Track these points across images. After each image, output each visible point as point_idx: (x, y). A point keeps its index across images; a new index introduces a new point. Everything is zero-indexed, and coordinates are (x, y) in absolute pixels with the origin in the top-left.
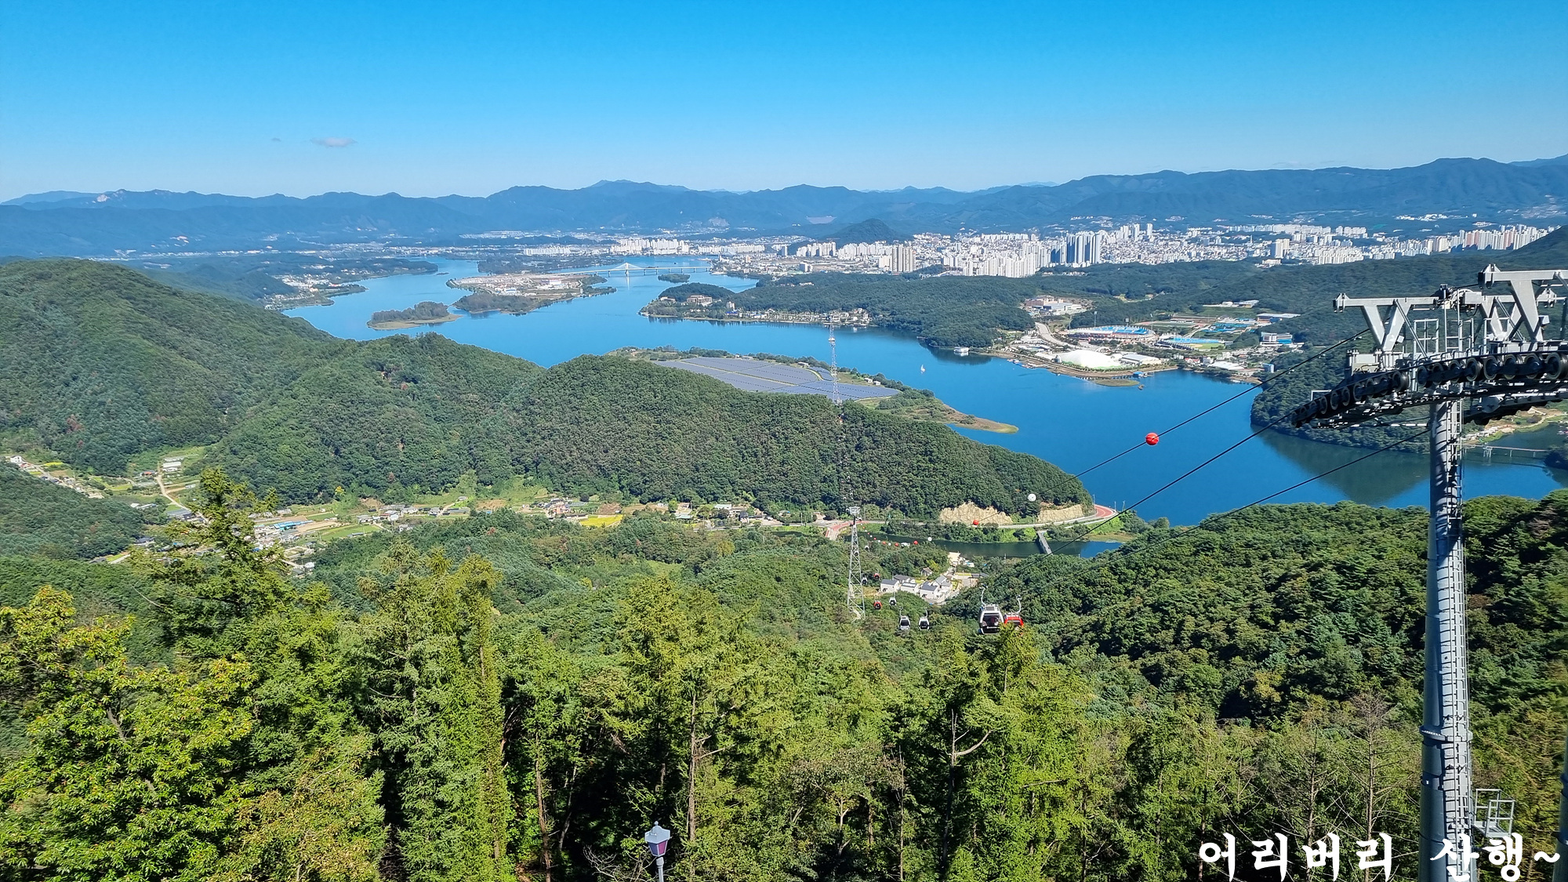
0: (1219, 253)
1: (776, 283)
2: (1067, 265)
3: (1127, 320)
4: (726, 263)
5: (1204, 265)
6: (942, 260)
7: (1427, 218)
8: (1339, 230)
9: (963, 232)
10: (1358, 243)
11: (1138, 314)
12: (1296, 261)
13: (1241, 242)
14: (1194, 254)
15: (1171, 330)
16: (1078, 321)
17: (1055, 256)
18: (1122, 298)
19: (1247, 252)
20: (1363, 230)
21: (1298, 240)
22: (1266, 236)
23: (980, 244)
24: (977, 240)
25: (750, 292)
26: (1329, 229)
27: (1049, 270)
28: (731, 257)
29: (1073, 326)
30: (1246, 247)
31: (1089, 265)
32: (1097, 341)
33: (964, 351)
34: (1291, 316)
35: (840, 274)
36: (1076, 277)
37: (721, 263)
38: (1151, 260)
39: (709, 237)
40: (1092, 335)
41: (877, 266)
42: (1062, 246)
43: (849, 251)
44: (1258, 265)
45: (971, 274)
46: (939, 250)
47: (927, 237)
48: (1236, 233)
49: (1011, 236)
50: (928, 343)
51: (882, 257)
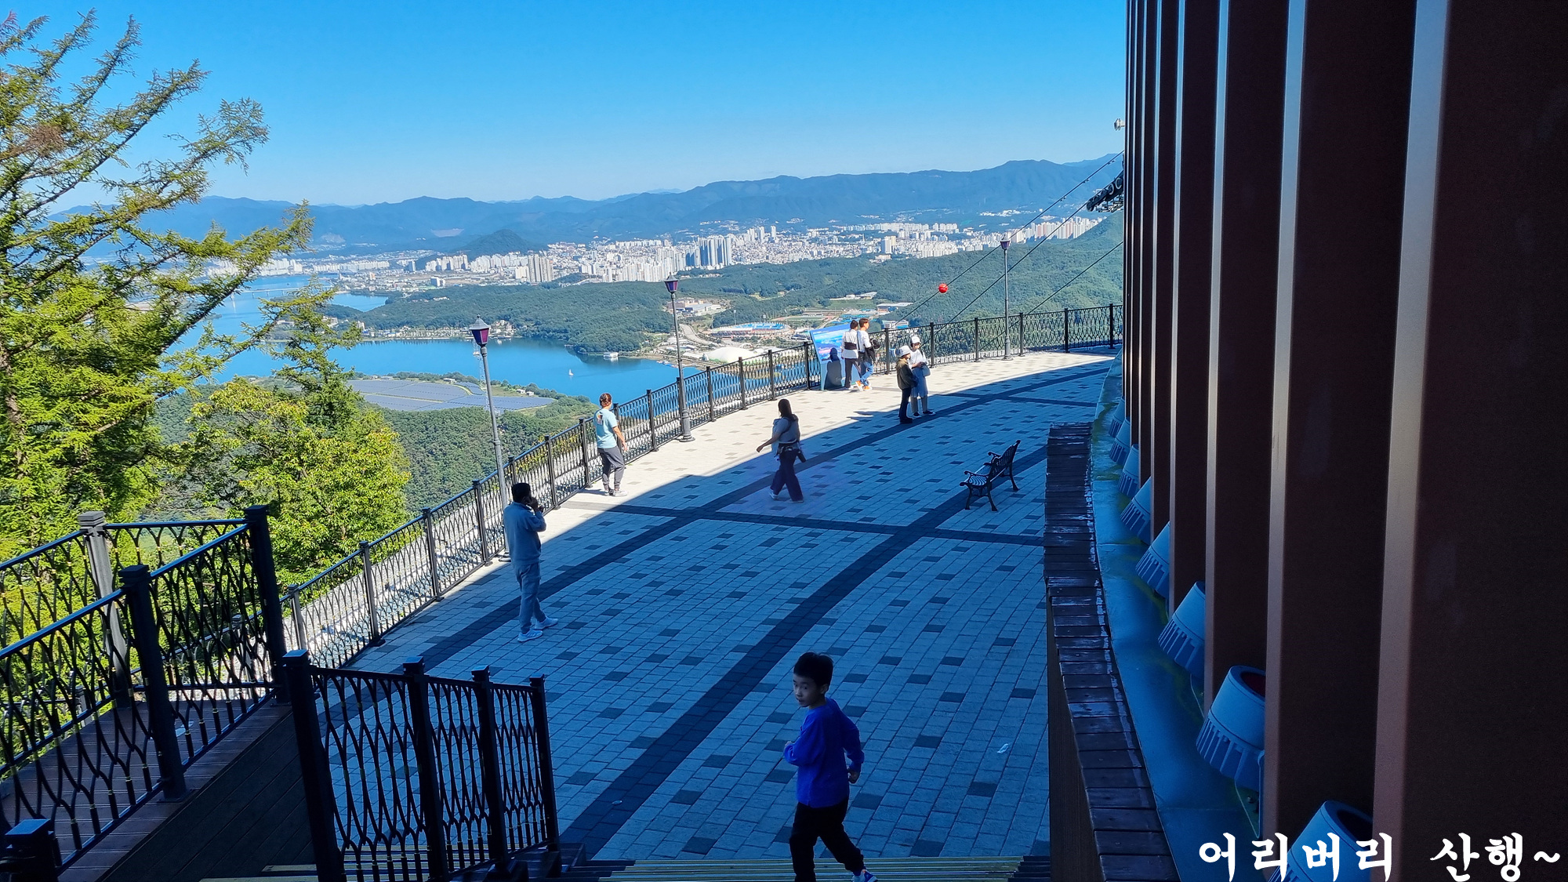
0: (838, 251)
1: (408, 299)
2: (702, 268)
3: (764, 317)
4: (347, 281)
5: (825, 263)
6: (580, 269)
7: (1005, 213)
8: (936, 226)
9: (596, 240)
10: (952, 237)
11: (775, 309)
12: (903, 255)
13: (855, 240)
14: (815, 252)
15: (804, 324)
16: (719, 320)
17: (690, 260)
18: (757, 296)
19: (861, 249)
20: (955, 226)
21: (903, 236)
22: (875, 234)
23: (616, 251)
24: (612, 247)
25: (380, 310)
26: (927, 226)
27: (685, 273)
28: (353, 275)
29: (715, 326)
30: (859, 244)
31: (722, 267)
32: (739, 338)
33: (614, 356)
34: (906, 304)
35: (476, 287)
36: (712, 279)
37: (342, 282)
38: (778, 260)
39: (325, 254)
40: (734, 333)
41: (514, 277)
42: (695, 250)
43: (482, 264)
44: (872, 261)
45: (611, 281)
46: (576, 258)
47: (561, 246)
48: (850, 233)
49: (645, 242)
50: (577, 351)
51: (518, 268)
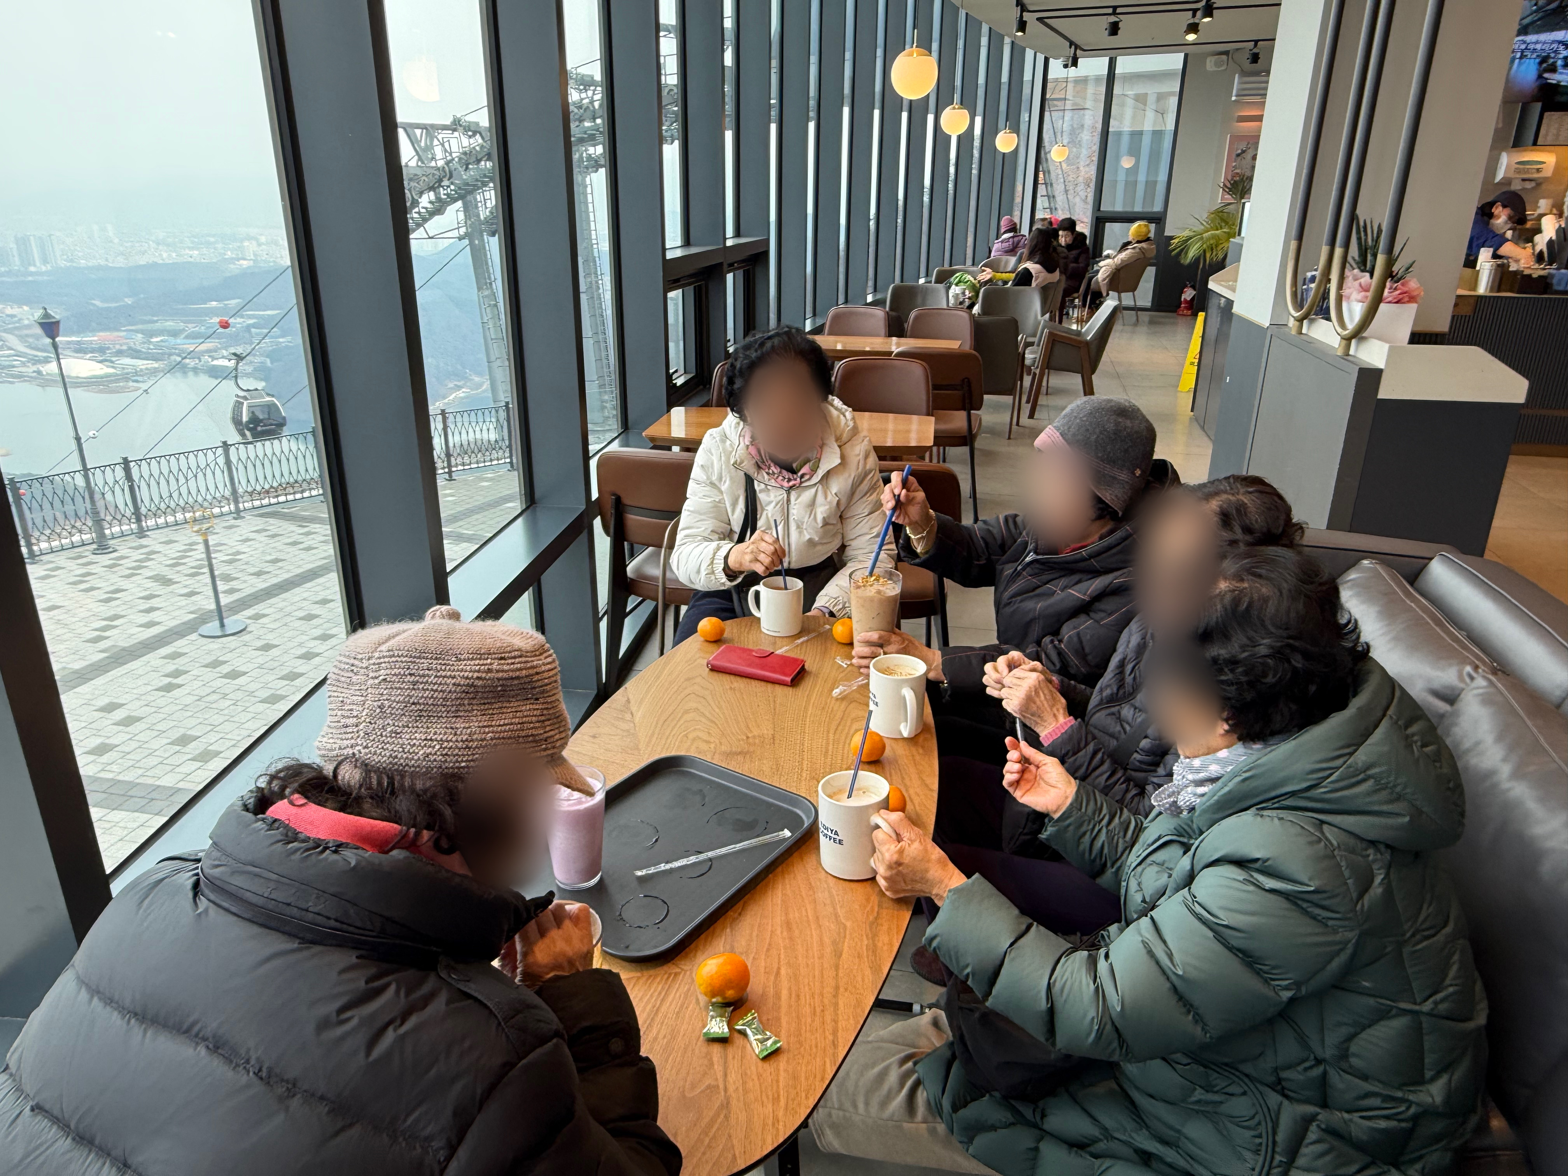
0: (192, 254)
2: (22, 269)
3: (111, 325)
5: (179, 267)
11: (121, 318)
14: (165, 255)
15: (162, 333)
18: (98, 302)
19: (219, 253)
21: (264, 241)
30: (215, 249)
31: (49, 268)
32: (82, 349)
36: (33, 282)
38: (120, 262)
42: (11, 247)
44: (232, 266)
